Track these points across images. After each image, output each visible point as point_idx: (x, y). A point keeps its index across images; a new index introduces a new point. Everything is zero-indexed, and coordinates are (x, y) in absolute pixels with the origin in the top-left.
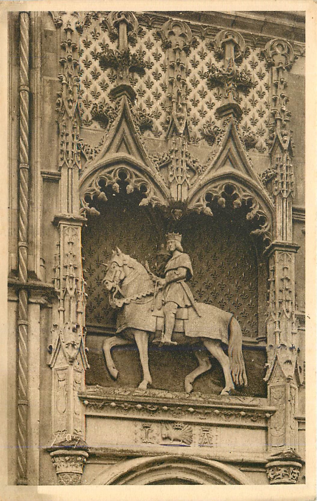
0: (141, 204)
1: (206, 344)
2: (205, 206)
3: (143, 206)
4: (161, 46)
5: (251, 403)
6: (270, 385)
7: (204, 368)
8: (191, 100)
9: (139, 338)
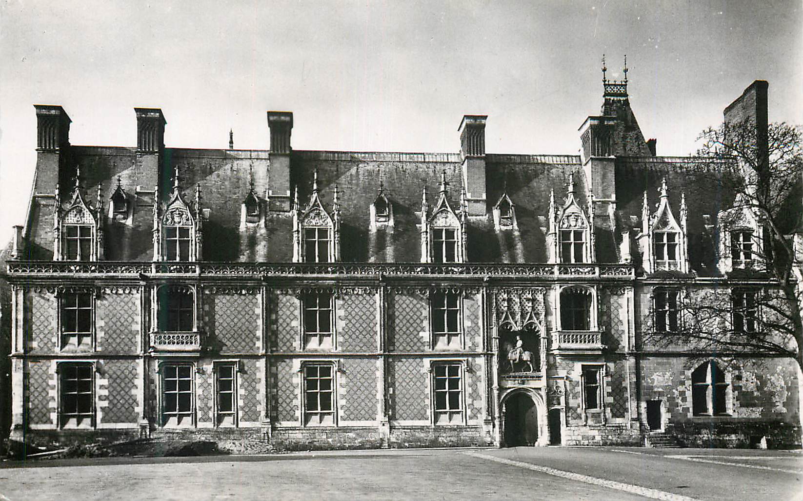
0: (511, 331)
1: (527, 362)
2: (526, 330)
4: (515, 294)
5: (537, 374)
6: (541, 370)
7: (527, 367)
8: (523, 306)
9: (511, 361)
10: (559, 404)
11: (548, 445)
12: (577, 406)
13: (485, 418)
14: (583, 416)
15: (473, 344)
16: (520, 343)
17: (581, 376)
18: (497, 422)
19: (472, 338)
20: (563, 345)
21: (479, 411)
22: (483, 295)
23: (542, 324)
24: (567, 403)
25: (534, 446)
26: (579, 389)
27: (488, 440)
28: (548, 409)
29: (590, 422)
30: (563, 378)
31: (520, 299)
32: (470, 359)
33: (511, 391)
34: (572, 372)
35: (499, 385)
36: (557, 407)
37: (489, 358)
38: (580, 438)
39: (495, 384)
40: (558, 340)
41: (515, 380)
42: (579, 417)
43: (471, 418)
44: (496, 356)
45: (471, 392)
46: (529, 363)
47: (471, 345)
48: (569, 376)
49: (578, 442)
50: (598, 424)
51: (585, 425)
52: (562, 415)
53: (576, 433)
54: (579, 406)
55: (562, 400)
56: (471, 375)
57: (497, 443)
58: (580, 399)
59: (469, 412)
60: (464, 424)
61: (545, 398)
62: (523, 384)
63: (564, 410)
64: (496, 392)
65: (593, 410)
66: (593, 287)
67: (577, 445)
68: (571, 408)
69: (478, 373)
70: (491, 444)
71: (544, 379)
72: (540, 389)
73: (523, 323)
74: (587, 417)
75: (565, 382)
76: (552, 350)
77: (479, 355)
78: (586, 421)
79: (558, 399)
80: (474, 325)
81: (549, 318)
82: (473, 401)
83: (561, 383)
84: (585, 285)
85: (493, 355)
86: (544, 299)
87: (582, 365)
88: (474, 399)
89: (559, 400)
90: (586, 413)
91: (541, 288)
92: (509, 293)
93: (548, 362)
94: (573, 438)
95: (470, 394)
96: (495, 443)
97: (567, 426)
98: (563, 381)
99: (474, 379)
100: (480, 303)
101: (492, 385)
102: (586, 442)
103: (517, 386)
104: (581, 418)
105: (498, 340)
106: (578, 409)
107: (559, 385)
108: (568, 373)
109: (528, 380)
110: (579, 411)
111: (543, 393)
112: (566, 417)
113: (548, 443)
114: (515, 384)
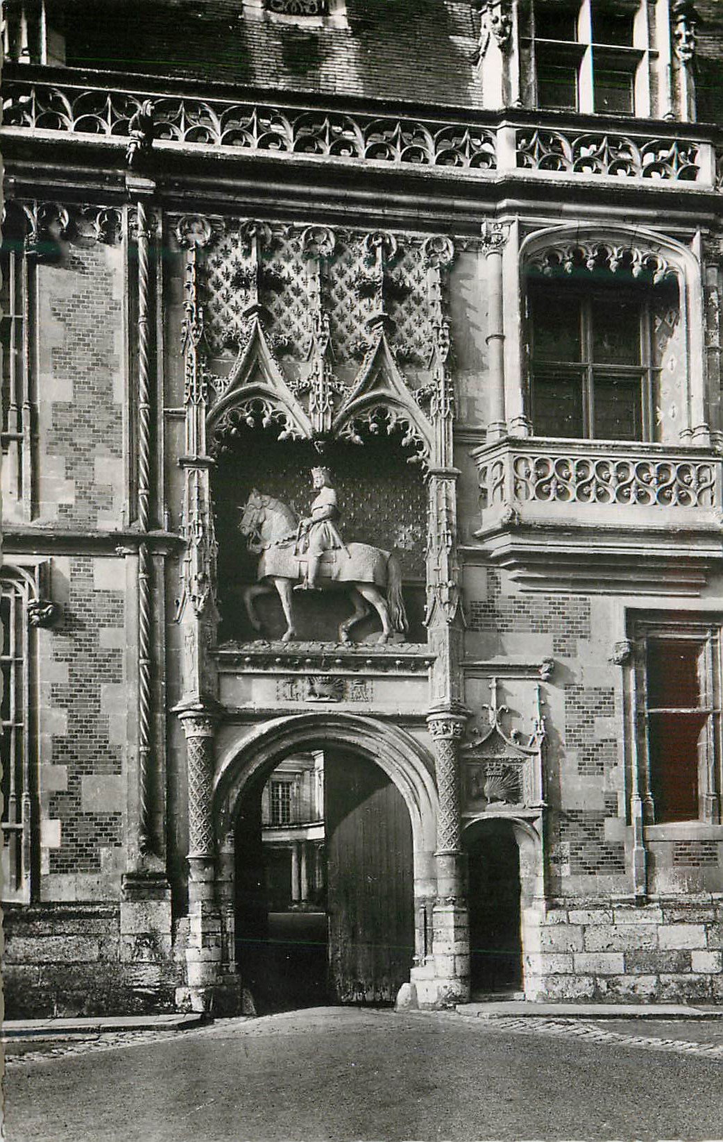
0: (279, 438)
1: (359, 588)
2: (353, 435)
3: (281, 440)
4: (302, 257)
5: (409, 651)
6: (429, 630)
7: (360, 614)
8: (338, 315)
9: (280, 586)
10: (513, 795)
11: (458, 1000)
12: (601, 806)
13: (131, 866)
14: (633, 854)
15: (82, 495)
16: (326, 499)
17: (625, 663)
18: (196, 887)
19: (78, 461)
20: (537, 511)
21: (106, 829)
22: (133, 245)
23: (433, 408)
24: (551, 792)
25: (391, 1004)
26: (612, 726)
27: (149, 976)
28: (460, 821)
29: (664, 885)
30: (534, 669)
31: (326, 282)
32: (63, 564)
33: (273, 731)
34: (580, 642)
35: (205, 697)
36: (499, 811)
37: (159, 564)
38: (615, 963)
39: (190, 696)
40: (508, 486)
41: (293, 679)
42: (613, 860)
43: (62, 865)
44: (193, 554)
45: (63, 732)
46: (368, 594)
47: (71, 500)
48: (564, 661)
49: (603, 984)
50: (706, 897)
51: (642, 902)
52: (530, 851)
53: (597, 938)
54: (611, 809)
55: (531, 775)
56: (65, 644)
57: (190, 996)
58: (617, 773)
59: (51, 835)
60: (24, 896)
61: (443, 764)
62: (339, 694)
63: (538, 825)
64: (191, 733)
65: (683, 829)
66: (687, 240)
67: (597, 997)
68: (573, 816)
69: (107, 638)
70: (159, 1000)
71: (440, 675)
72: (418, 721)
73: (337, 396)
74: (650, 861)
75: (540, 690)
76: (482, 538)
77: (107, 545)
78: (647, 879)
79: (510, 773)
80: (87, 399)
81: (469, 385)
82: (74, 778)
83: (522, 694)
84: (644, 230)
85: (177, 548)
86: (445, 289)
87: (631, 613)
88: (81, 769)
89: (516, 776)
90: (645, 842)
91: (430, 236)
92: (269, 249)
93: (460, 590)
94: (582, 961)
95: (57, 740)
96: (180, 994)
97: (552, 906)
98: (536, 684)
99: (86, 667)
100: (119, 291)
101: (173, 694)
102: (647, 984)
103: (307, 705)
104: (620, 866)
105: (205, 474)
106: (608, 822)
107: (510, 703)
108: (557, 649)
109: (363, 679)
110: (612, 830)
111: (434, 740)
112: (547, 862)
113: (457, 988)
114: (294, 697)
